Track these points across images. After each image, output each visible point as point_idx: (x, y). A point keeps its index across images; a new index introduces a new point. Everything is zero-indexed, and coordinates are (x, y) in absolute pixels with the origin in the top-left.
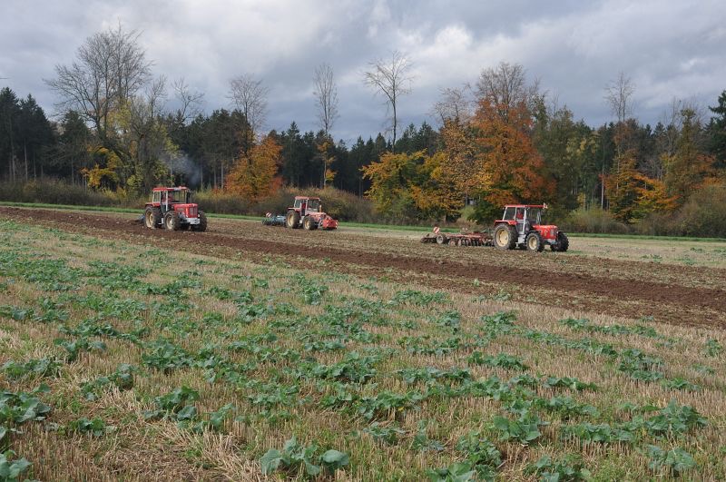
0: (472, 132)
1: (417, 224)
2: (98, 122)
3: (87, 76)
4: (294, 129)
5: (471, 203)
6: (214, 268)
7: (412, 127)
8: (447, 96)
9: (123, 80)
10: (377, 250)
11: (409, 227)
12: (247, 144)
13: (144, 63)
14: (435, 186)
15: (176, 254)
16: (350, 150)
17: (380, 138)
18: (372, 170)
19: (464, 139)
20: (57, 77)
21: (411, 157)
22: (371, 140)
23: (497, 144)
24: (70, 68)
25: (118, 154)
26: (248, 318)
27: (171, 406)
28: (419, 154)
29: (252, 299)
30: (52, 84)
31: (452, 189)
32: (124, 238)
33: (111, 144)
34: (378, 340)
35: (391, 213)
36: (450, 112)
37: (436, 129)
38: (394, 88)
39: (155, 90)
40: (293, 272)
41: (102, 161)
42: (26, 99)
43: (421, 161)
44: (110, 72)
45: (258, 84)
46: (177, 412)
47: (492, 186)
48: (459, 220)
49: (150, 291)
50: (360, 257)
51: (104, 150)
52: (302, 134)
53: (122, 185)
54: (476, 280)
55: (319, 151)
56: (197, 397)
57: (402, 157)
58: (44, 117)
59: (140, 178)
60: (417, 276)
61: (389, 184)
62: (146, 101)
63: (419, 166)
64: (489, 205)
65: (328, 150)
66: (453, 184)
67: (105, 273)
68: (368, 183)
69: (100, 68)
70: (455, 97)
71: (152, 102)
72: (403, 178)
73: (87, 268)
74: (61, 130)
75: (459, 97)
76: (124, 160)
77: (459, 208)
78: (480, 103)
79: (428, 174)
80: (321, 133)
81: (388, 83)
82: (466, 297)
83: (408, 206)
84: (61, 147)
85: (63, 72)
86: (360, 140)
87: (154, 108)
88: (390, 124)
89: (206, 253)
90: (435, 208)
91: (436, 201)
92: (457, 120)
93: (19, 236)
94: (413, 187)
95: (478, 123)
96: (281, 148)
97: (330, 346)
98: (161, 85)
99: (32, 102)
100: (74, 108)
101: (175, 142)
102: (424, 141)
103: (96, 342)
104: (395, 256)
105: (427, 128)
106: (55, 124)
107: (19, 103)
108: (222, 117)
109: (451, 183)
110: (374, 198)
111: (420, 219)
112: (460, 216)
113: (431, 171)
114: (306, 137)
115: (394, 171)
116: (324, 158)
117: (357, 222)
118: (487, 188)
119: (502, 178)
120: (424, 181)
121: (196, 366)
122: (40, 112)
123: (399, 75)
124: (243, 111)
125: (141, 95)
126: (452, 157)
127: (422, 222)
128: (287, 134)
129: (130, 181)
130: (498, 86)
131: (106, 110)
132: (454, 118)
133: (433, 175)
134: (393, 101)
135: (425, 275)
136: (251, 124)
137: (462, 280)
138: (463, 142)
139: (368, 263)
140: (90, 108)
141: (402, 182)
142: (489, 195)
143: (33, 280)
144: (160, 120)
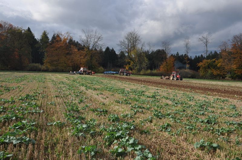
0: (230, 53)
1: (213, 79)
2: (128, 54)
3: (126, 43)
4: (178, 54)
5: (229, 73)
6: (161, 91)
7: (211, 52)
8: (223, 43)
9: (135, 43)
10: (203, 86)
11: (211, 80)
12: (166, 58)
13: (140, 38)
14: (219, 68)
15: (150, 87)
16: (193, 59)
17: (202, 55)
18: (200, 64)
19: (228, 55)
20: (119, 43)
21: (212, 61)
22: (199, 56)
23: (238, 56)
24: (122, 41)
25: (133, 61)
26: (176, 105)
27: (164, 128)
28: (214, 60)
29: (174, 99)
30: (118, 45)
31: (224, 69)
32: (136, 83)
33: (131, 59)
34: (213, 112)
35: (206, 76)
36: (223, 48)
37: (218, 53)
38: (207, 42)
39: (142, 45)
40: (182, 92)
41: (129, 63)
42: (112, 49)
43: (215, 61)
44: (132, 41)
45: (169, 42)
46: (166, 129)
47: (236, 68)
48: (226, 78)
49: (148, 97)
50: (199, 88)
51: (130, 61)
52: (180, 55)
53: (134, 69)
54: (236, 96)
55: (185, 60)
56: (171, 126)
57: (209, 61)
58: (115, 53)
59: (138, 67)
60: (217, 94)
61: (205, 68)
62: (140, 48)
63: (214, 63)
64: (236, 74)
65: (187, 59)
66: (224, 68)
67: (135, 92)
68: (199, 68)
69: (129, 40)
70: (225, 44)
71: (142, 48)
72: (209, 66)
73: (130, 90)
74: (119, 56)
75: (226, 43)
76: (134, 63)
77: (226, 75)
78: (233, 45)
79: (217, 65)
80: (185, 55)
81: (205, 41)
82: (235, 100)
83: (210, 74)
84: (119, 60)
85: (121, 42)
86: (196, 56)
87: (142, 50)
88: (205, 52)
89: (158, 87)
90: (218, 75)
91: (219, 73)
92: (226, 50)
93: (112, 82)
94: (212, 69)
95: (232, 51)
96: (175, 59)
97: (201, 113)
98: (144, 44)
99: (113, 50)
100: (123, 50)
101: (147, 58)
102: (215, 56)
103: (140, 110)
104: (209, 88)
105: (216, 52)
106: (118, 55)
107: (110, 50)
108: (159, 51)
109: (223, 68)
110: (201, 72)
111: (214, 78)
112: (226, 77)
113: (217, 64)
114: (181, 56)
115: (206, 65)
116: (186, 61)
117: (196, 79)
118: (235, 69)
119: (239, 66)
120: (215, 67)
121: (167, 118)
122: (115, 52)
123: (208, 38)
124: (165, 49)
125: (139, 46)
126: (224, 60)
127: (215, 79)
128: (176, 55)
129: (136, 68)
130: (239, 40)
131: (131, 51)
132: (224, 49)
133: (218, 66)
134: (206, 45)
135: (220, 94)
136: (167, 53)
137: (231, 95)
138: (227, 56)
139: (202, 90)
140: (127, 50)
141: (209, 67)
142: (235, 71)
143: (119, 93)
144: (143, 53)
